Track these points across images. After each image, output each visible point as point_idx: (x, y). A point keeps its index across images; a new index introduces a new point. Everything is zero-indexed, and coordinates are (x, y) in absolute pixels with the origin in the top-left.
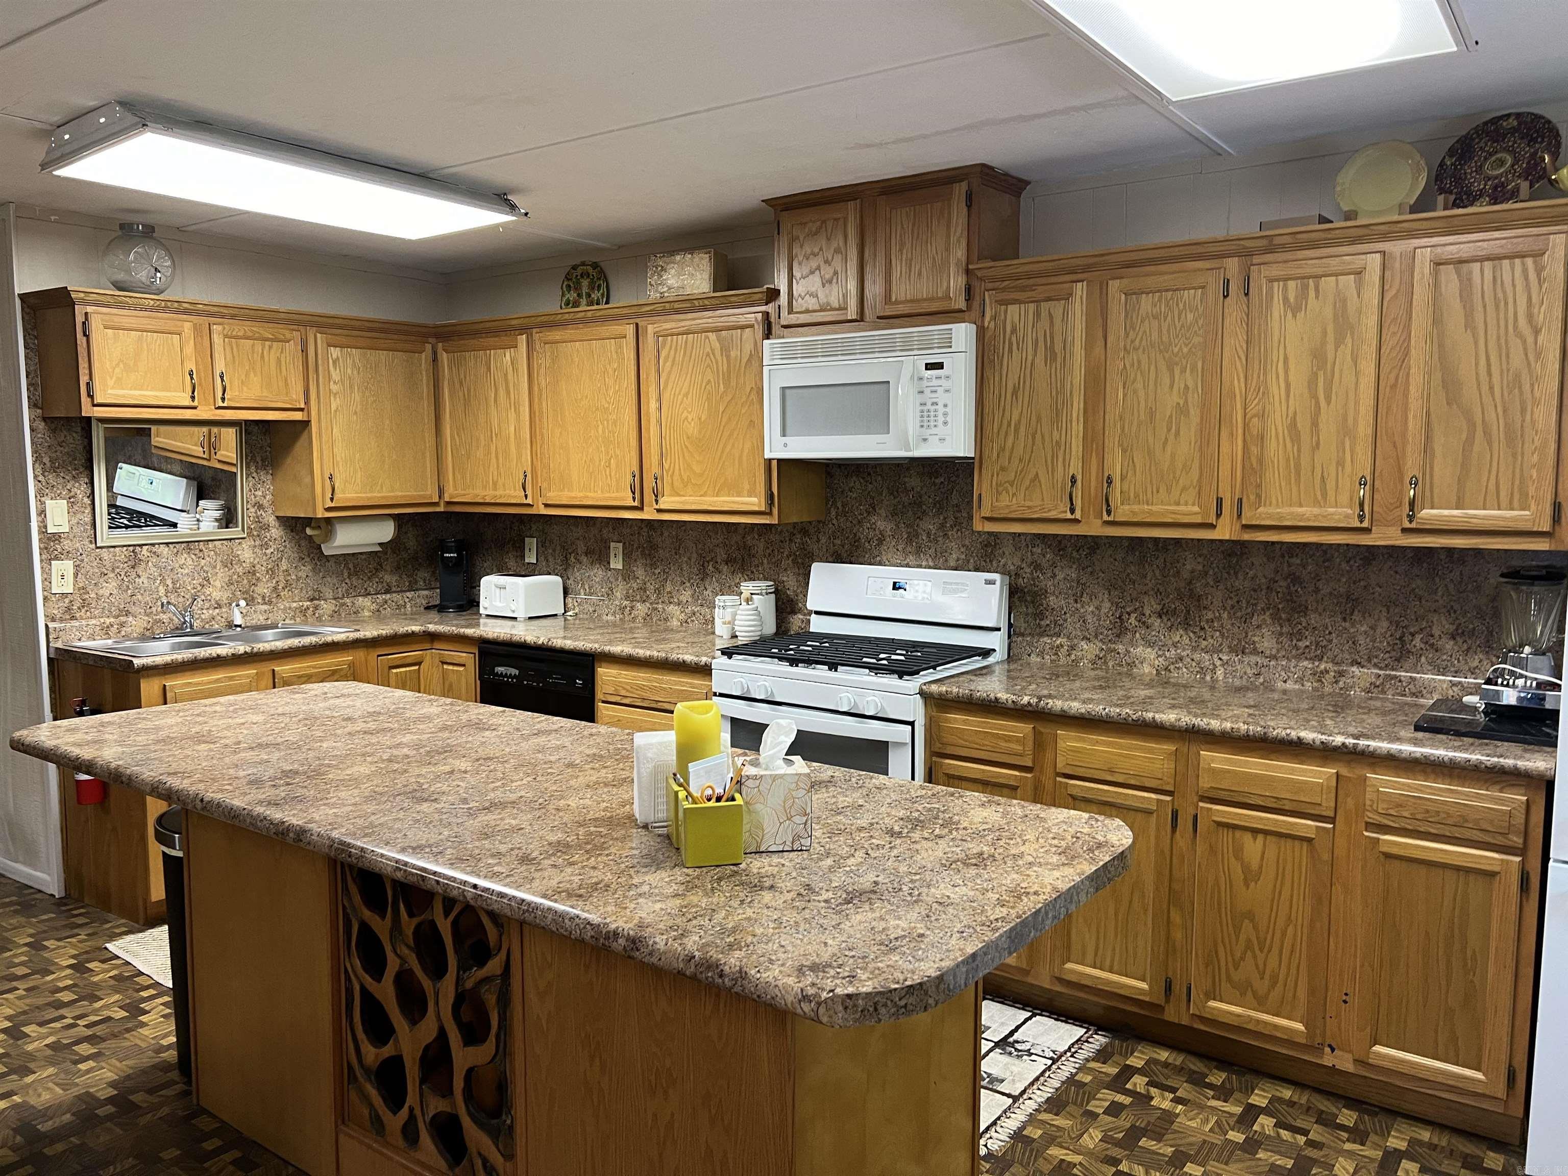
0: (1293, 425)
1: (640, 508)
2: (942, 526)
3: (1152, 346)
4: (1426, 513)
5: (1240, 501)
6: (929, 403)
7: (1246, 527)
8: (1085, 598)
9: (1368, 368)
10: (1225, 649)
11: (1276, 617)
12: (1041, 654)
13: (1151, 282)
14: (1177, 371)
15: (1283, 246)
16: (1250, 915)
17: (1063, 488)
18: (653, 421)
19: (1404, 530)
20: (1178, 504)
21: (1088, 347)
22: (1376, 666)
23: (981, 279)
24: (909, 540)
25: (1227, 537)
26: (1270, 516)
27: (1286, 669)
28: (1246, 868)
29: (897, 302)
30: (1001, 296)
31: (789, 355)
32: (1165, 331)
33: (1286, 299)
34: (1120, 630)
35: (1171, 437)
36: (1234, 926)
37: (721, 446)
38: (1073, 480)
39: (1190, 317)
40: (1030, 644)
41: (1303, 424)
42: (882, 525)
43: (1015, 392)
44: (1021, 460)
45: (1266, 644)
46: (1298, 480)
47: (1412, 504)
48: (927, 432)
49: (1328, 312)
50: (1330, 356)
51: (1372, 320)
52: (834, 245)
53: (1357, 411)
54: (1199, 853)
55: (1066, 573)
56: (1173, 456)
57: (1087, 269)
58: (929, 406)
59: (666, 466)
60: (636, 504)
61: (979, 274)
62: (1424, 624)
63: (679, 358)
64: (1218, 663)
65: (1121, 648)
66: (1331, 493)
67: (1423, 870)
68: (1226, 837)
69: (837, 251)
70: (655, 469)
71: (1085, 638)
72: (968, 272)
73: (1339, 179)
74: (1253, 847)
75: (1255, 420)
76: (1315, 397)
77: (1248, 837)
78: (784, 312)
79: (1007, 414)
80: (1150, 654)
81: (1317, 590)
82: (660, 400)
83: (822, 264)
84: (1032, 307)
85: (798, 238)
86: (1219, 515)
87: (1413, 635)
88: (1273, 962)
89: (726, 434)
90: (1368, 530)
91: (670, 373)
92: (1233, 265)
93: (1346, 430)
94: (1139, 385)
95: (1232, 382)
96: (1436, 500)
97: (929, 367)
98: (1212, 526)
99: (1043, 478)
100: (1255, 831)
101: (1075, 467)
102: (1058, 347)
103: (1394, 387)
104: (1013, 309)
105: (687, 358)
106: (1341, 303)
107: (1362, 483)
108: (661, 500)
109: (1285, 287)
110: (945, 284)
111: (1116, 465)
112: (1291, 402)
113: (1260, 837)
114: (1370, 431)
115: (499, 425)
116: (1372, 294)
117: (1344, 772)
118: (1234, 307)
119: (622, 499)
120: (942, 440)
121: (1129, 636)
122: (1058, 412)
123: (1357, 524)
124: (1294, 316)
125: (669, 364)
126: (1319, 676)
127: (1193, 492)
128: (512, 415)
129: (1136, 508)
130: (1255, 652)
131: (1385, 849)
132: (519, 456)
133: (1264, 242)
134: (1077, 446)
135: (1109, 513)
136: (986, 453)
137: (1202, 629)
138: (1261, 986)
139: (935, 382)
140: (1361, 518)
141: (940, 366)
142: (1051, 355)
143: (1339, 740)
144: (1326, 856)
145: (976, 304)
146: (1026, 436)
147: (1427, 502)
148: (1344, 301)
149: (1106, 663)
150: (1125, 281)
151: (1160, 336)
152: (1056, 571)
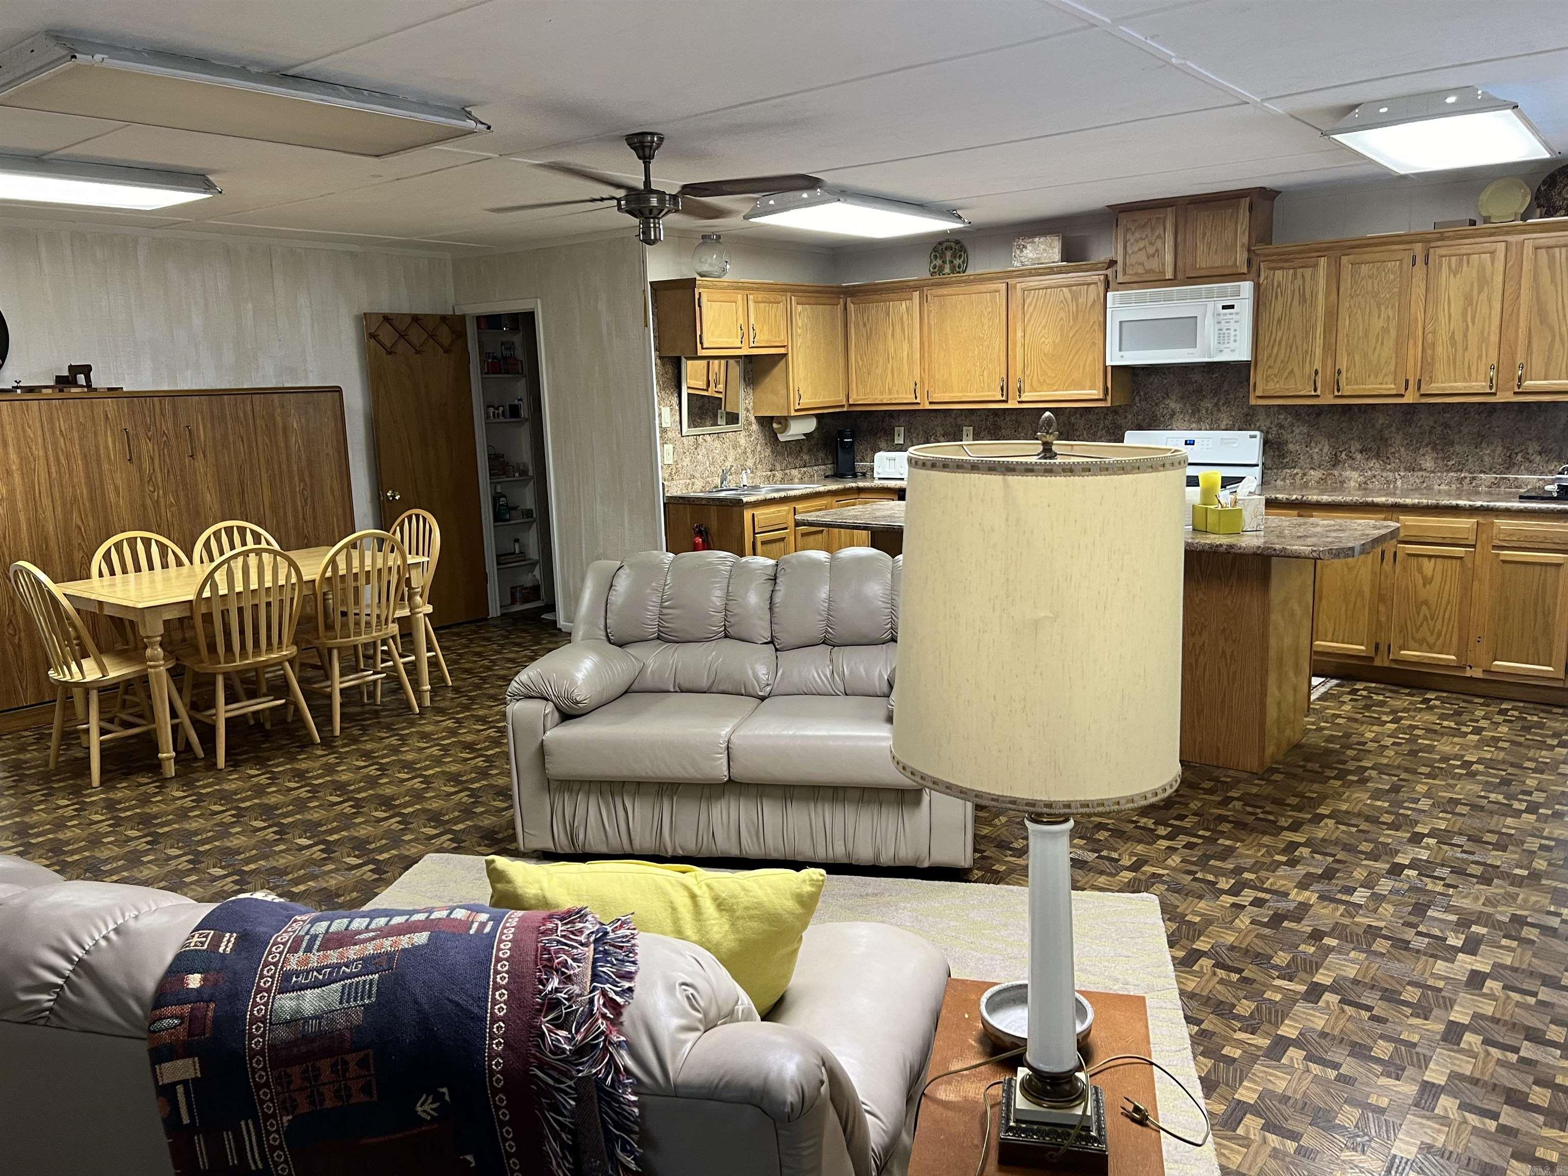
0: (1452, 338)
1: (1006, 401)
2: (1216, 405)
3: (1367, 293)
4: (1527, 383)
5: (1420, 381)
6: (1224, 329)
7: (1423, 395)
8: (1313, 444)
9: (1497, 305)
10: (1402, 469)
11: (1434, 449)
12: (1284, 479)
13: (1366, 257)
14: (1383, 308)
15: (1448, 237)
16: (1425, 602)
17: (1310, 376)
18: (1019, 345)
19: (1515, 393)
20: (1381, 384)
21: (1327, 294)
22: (1495, 473)
23: (1257, 255)
24: (1193, 414)
25: (1411, 402)
26: (1438, 389)
27: (1440, 478)
28: (1424, 578)
29: (1200, 268)
30: (1273, 265)
31: (1125, 302)
32: (1376, 285)
33: (1450, 267)
34: (1335, 462)
35: (1379, 345)
36: (1416, 607)
37: (1071, 357)
38: (1316, 372)
39: (1392, 277)
40: (1276, 474)
41: (1459, 337)
42: (1173, 405)
43: (1279, 321)
44: (1282, 362)
45: (1428, 464)
46: (1455, 368)
47: (1520, 379)
48: (1222, 347)
49: (1474, 274)
50: (1475, 298)
51: (1499, 279)
52: (1157, 233)
53: (1490, 327)
54: (1397, 571)
55: (1300, 429)
56: (1379, 356)
57: (1327, 249)
58: (1224, 331)
59: (1027, 373)
60: (1004, 398)
61: (1258, 252)
62: (1523, 447)
63: (1040, 303)
64: (1398, 477)
65: (1336, 473)
66: (1474, 375)
67: (1523, 567)
68: (1414, 561)
69: (1159, 237)
70: (1019, 375)
71: (1312, 468)
72: (1249, 250)
73: (1481, 197)
74: (1428, 566)
75: (1430, 335)
76: (1465, 321)
77: (1426, 560)
78: (1120, 275)
79: (1274, 334)
80: (1355, 475)
81: (1460, 431)
82: (1024, 332)
83: (1148, 245)
84: (1291, 271)
85: (1130, 229)
86: (1406, 389)
87: (1517, 454)
88: (1438, 626)
89: (1074, 352)
90: (1495, 394)
91: (1031, 315)
92: (1418, 248)
93: (1483, 339)
94: (1359, 316)
95: (1416, 314)
96: (1533, 376)
97: (1224, 307)
98: (1402, 396)
99: (1295, 370)
100: (1430, 557)
101: (1317, 365)
102: (1308, 296)
103: (1511, 315)
104: (1279, 273)
105: (1046, 304)
106: (1482, 269)
107: (1492, 368)
108: (1023, 395)
109: (1450, 260)
110: (1233, 258)
111: (1343, 364)
112: (1452, 324)
113: (1433, 560)
114: (1497, 340)
115: (895, 351)
116: (1500, 265)
117: (1481, 520)
118: (1419, 271)
119: (994, 396)
120: (1233, 351)
121: (1341, 465)
122: (1308, 332)
123: (1488, 391)
124: (1455, 276)
125: (1031, 308)
126: (1461, 480)
127: (1391, 377)
128: (906, 346)
129: (1356, 387)
130: (1421, 469)
131: (1502, 558)
132: (911, 371)
133: (1439, 235)
134: (1319, 352)
135: (1338, 390)
136: (1259, 358)
137: (1388, 458)
138: (1431, 640)
139: (1229, 317)
140: (1491, 387)
141: (1232, 307)
142: (1303, 299)
143: (1479, 504)
144: (1470, 565)
145: (1254, 268)
146: (1286, 349)
147: (1528, 377)
148: (1484, 269)
149: (1326, 482)
150: (1351, 257)
151: (1373, 288)
152: (1294, 428)
